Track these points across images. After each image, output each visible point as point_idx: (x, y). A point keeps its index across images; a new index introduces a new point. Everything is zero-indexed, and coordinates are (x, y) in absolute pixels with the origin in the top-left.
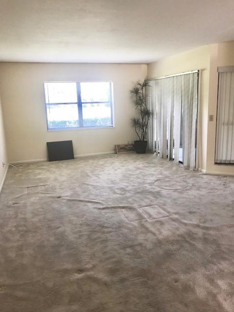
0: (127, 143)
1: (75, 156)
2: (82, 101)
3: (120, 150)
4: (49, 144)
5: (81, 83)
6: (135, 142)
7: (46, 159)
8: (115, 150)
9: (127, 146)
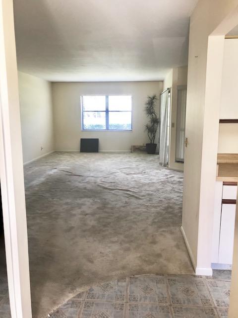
0: (142, 145)
1: (99, 151)
2: (109, 110)
3: (136, 150)
4: (82, 140)
5: (109, 97)
6: (147, 144)
7: (79, 151)
8: (131, 149)
9: (141, 147)
